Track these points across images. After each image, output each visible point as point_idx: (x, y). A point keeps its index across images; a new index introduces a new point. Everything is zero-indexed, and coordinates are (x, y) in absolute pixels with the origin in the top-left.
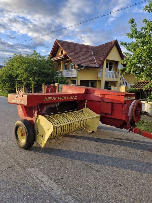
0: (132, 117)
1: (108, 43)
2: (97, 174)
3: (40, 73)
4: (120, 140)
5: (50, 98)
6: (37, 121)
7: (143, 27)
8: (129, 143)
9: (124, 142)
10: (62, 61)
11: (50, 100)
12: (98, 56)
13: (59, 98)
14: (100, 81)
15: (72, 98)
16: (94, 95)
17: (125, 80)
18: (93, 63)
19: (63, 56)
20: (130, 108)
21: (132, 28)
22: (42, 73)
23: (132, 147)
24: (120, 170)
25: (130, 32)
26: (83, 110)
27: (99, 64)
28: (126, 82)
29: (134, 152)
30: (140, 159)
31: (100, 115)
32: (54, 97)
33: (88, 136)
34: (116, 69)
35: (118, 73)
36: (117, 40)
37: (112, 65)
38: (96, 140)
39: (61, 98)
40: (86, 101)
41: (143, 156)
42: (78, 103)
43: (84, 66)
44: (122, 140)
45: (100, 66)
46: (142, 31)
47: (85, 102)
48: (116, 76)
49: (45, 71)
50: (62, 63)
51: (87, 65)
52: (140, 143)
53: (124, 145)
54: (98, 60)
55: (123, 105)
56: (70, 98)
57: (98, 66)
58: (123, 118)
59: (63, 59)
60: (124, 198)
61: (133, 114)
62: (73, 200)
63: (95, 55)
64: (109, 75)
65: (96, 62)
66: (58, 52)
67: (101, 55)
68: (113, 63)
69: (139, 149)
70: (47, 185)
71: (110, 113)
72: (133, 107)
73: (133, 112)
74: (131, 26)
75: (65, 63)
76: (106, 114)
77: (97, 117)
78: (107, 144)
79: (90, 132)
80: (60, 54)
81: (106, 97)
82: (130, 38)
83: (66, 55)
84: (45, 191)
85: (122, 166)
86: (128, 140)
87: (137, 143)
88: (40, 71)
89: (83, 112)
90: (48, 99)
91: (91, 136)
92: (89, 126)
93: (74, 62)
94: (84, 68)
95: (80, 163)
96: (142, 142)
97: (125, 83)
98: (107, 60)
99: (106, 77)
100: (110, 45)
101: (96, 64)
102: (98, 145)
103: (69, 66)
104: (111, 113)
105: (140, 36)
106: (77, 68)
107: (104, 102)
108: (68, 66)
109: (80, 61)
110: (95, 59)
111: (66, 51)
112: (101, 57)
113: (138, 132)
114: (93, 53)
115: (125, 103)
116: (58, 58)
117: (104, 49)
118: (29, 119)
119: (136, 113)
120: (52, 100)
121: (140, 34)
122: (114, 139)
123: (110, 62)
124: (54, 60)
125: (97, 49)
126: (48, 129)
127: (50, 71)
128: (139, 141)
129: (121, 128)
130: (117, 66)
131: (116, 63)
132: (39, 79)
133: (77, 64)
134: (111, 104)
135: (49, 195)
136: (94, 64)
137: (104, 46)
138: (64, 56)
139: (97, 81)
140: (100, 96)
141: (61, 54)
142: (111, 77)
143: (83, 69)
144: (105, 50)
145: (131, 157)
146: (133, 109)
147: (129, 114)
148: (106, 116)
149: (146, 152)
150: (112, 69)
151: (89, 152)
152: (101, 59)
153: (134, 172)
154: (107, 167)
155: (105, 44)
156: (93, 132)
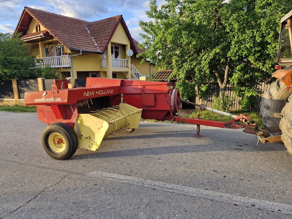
0: (175, 106)
1: (109, 18)
2: (161, 161)
3: (5, 61)
4: (163, 133)
5: (89, 92)
6: (79, 122)
7: (163, 5)
8: (172, 134)
9: (167, 134)
10: (40, 43)
11: (89, 95)
12: (99, 36)
13: (97, 93)
14: (105, 73)
15: (108, 92)
16: (132, 87)
17: (137, 70)
18: (92, 46)
19: (42, 34)
20: (172, 97)
21: (151, 5)
22: (9, 62)
23: (177, 137)
24: (178, 155)
25: (149, 10)
26: (119, 107)
27: (101, 48)
28: (138, 72)
29: (181, 140)
30: (189, 144)
31: (142, 109)
32: (92, 92)
33: (129, 136)
34: (124, 56)
35: (128, 61)
36: (122, 15)
37: (118, 49)
38: (140, 137)
39: (98, 93)
40: (122, 95)
41: (190, 141)
42: (111, 98)
43: (81, 51)
44: (165, 133)
45: (104, 50)
46: (163, 10)
47: (121, 97)
48: (125, 65)
49: (14, 58)
50: (40, 46)
51: (85, 49)
52: (182, 133)
53: (169, 137)
54: (99, 42)
55: (166, 94)
56: (107, 92)
57: (100, 51)
58: (167, 108)
59: (42, 40)
60: (192, 170)
61: (176, 104)
62: (153, 181)
63: (93, 35)
64: (117, 64)
65: (96, 45)
66: (29, 27)
67: (102, 35)
68: (119, 47)
69: (184, 137)
70: (121, 179)
71: (153, 105)
72: (175, 96)
73: (175, 101)
74: (150, 2)
75: (45, 45)
76: (148, 106)
77: (138, 112)
78: (153, 139)
79: (130, 130)
80: (34, 31)
81: (147, 87)
82: (150, 17)
83: (48, 33)
84: (123, 183)
85: (178, 151)
86: (170, 132)
87: (179, 133)
88: (5, 59)
89: (119, 109)
90: (87, 94)
91: (131, 135)
92: (129, 124)
93: (64, 44)
94: (81, 53)
95: (139, 157)
96: (183, 131)
97: (137, 74)
98: (112, 43)
99: (113, 67)
100: (112, 22)
101: (98, 48)
102: (145, 141)
103: (54, 51)
104: (155, 105)
105: (161, 16)
106: (69, 54)
107: (145, 94)
108: (51, 50)
109: (73, 43)
110: (93, 40)
111: (46, 26)
112: (103, 38)
113: (182, 120)
114: (89, 32)
115: (169, 92)
116: (33, 37)
117: (105, 26)
118: (65, 121)
119: (177, 102)
120: (91, 95)
121: (161, 13)
122: (157, 134)
123: (115, 46)
124: (25, 41)
125: (95, 26)
126: (99, 128)
127: (25, 59)
128: (181, 131)
129: (163, 120)
130: (125, 51)
131: (124, 47)
132: (5, 73)
133: (70, 48)
134: (153, 94)
135: (130, 184)
136: (95, 48)
137: (105, 23)
138: (44, 34)
139: (101, 73)
140: (140, 87)
141: (37, 31)
142: (119, 67)
143: (80, 55)
144: (108, 28)
145: (181, 144)
146: (175, 98)
147: (172, 104)
148: (148, 109)
149: (190, 138)
150: (119, 56)
151: (141, 148)
152: (104, 41)
153: (190, 153)
154: (165, 155)
155: (105, 20)
156: (133, 130)
